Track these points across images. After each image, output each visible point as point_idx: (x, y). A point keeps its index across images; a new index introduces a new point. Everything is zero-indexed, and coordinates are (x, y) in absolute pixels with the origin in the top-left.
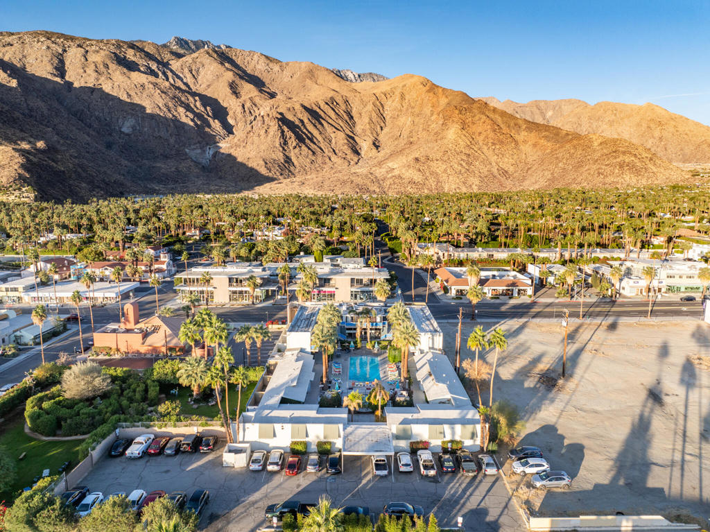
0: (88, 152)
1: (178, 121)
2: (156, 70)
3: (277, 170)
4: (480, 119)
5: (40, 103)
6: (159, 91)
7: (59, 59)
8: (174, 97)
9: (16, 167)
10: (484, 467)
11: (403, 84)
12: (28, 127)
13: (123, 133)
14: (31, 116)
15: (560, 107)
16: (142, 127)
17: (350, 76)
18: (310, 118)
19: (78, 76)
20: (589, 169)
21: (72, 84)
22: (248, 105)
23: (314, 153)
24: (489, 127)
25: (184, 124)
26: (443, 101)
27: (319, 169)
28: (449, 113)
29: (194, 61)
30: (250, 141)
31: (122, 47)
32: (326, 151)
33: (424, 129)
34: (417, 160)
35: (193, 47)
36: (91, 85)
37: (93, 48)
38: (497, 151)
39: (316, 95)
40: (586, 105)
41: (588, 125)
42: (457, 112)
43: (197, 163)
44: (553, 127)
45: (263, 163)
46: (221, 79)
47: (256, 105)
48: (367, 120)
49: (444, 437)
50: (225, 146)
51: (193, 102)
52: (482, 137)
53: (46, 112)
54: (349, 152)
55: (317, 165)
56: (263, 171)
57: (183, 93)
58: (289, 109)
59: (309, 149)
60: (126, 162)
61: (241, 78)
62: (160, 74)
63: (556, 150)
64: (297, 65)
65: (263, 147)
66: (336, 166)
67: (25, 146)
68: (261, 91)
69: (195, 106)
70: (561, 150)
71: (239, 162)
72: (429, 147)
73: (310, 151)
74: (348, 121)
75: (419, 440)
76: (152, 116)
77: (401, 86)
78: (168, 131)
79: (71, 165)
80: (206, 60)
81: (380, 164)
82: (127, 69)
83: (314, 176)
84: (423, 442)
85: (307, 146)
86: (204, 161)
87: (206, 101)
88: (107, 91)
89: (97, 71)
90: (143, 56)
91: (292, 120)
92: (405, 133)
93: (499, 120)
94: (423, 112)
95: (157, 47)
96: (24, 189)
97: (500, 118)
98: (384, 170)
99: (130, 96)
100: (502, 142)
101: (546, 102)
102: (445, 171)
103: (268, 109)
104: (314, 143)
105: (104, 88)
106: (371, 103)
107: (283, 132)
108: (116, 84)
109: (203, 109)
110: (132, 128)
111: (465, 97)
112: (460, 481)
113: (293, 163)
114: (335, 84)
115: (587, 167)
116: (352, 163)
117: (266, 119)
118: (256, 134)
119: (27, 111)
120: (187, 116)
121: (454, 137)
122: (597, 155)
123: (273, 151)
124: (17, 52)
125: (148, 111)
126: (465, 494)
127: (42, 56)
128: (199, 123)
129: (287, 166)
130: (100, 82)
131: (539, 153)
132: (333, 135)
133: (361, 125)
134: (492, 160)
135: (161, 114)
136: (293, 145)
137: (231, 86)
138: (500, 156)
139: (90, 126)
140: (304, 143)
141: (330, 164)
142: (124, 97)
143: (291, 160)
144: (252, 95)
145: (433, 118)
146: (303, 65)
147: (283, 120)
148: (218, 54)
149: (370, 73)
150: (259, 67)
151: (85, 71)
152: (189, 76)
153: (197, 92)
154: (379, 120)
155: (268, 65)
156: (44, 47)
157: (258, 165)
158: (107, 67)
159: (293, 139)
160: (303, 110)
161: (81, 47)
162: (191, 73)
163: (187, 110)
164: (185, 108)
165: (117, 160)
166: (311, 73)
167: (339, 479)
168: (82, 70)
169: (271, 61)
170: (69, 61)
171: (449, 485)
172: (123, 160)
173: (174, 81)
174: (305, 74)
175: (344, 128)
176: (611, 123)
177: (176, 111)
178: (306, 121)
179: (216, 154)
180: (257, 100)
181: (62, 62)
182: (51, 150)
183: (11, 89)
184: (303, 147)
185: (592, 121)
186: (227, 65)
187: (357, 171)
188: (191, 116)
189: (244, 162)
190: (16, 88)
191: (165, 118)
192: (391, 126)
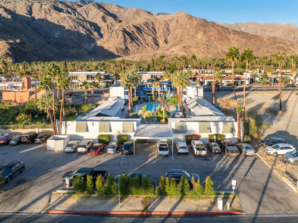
0: (39, 45)
1: (79, 32)
2: (71, 12)
3: (122, 52)
4: (212, 30)
5: (20, 25)
6: (71, 20)
7: (30, 8)
8: (78, 23)
9: (6, 50)
10: (244, 150)
11: (177, 16)
12: (14, 34)
13: (55, 37)
14: (16, 30)
15: (247, 26)
16: (64, 35)
17: (155, 14)
18: (137, 30)
19: (37, 15)
20: (263, 50)
21: (35, 18)
22: (110, 25)
23: (138, 45)
24: (216, 33)
25: (82, 34)
26: (195, 23)
27: (140, 52)
28: (198, 27)
29: (87, 8)
30: (110, 40)
31: (57, 3)
32: (144, 44)
33: (187, 35)
34: (184, 47)
35: (87, 3)
36: (43, 18)
37: (45, 3)
38: (220, 43)
39: (139, 21)
40: (259, 25)
41: (260, 33)
42: (202, 27)
43: (86, 50)
44: (245, 32)
45: (116, 49)
46: (98, 15)
47: (113, 26)
48: (162, 31)
49: (211, 132)
50: (99, 43)
51: (86, 24)
52: (213, 37)
53: (22, 28)
54: (154, 44)
55: (140, 50)
56: (116, 53)
57: (82, 21)
58: (127, 27)
59: (136, 43)
60: (56, 50)
61: (107, 14)
62: (72, 13)
63: (247, 42)
64: (131, 9)
65: (116, 43)
66: (148, 50)
67: (11, 41)
68: (115, 20)
69: (87, 26)
70: (250, 42)
71: (105, 49)
72: (190, 42)
73: (136, 44)
74: (153, 32)
75: (192, 134)
76: (68, 30)
77: (176, 17)
78: (74, 37)
79: (31, 50)
80: (92, 7)
81: (168, 49)
82: (58, 11)
83: (138, 55)
84: (195, 135)
85: (135, 42)
86: (90, 49)
87: (91, 24)
88: (49, 20)
89: (45, 12)
90: (65, 6)
91: (129, 31)
92: (179, 36)
93: (221, 30)
94: (186, 27)
95: (72, 3)
96: (8, 59)
97: (221, 29)
98: (170, 52)
99: (59, 22)
100: (222, 39)
101: (241, 24)
102: (197, 52)
103: (118, 27)
104: (139, 41)
105: (48, 19)
106: (164, 24)
107: (125, 36)
108: (53, 17)
109: (90, 27)
110: (59, 35)
111: (205, 21)
112: (226, 160)
113: (129, 50)
114: (148, 17)
115: (262, 49)
116: (155, 49)
117: (117, 31)
118: (113, 37)
119: (14, 28)
120: (83, 30)
121: (201, 37)
122: (266, 44)
123: (120, 44)
124: (13, 5)
125: (66, 28)
126: (232, 168)
127: (23, 7)
128: (88, 33)
129: (126, 51)
130: (46, 17)
131: (240, 44)
132: (147, 38)
133: (159, 33)
134: (218, 47)
135: (72, 30)
136: (129, 42)
137: (102, 18)
138: (222, 45)
139: (41, 35)
140: (134, 41)
141: (145, 50)
142: (56, 23)
143: (128, 48)
144: (111, 21)
145: (191, 30)
146: (134, 9)
147: (125, 31)
148: (97, 5)
149: (163, 13)
150: (115, 10)
151: (40, 12)
152: (85, 14)
153: (88, 20)
154: (167, 31)
155: (119, 9)
156: (24, 3)
157: (113, 50)
158: (50, 10)
159: (129, 39)
160: (134, 27)
161: (39, 3)
162: (86, 13)
163: (83, 28)
164: (82, 27)
165: (51, 48)
166: (137, 12)
167: (130, 158)
168: (39, 12)
169: (120, 8)
170: (34, 8)
171: (218, 162)
172: (54, 49)
173: (78, 16)
174: (134, 13)
175: (152, 35)
176: (271, 32)
177: (79, 28)
178: (135, 32)
179: (95, 46)
180: (114, 23)
181: (31, 9)
182: (22, 43)
183: (8, 19)
184: (134, 43)
185: (262, 31)
186: (101, 9)
187: (158, 52)
188: (85, 30)
189: (108, 49)
190: (10, 19)
191: (74, 31)
192: (173, 33)
